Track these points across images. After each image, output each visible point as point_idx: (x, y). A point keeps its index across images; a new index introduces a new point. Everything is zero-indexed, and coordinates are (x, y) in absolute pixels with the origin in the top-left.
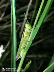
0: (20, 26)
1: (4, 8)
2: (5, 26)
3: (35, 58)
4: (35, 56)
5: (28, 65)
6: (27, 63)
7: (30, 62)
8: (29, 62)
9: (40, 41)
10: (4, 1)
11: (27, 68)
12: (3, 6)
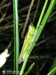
0: (22, 26)
1: (6, 8)
2: (7, 27)
3: (37, 59)
4: (37, 57)
5: (31, 67)
6: (30, 65)
7: (34, 64)
8: (32, 64)
9: (42, 42)
10: (5, 1)
11: (30, 71)
12: (4, 6)
